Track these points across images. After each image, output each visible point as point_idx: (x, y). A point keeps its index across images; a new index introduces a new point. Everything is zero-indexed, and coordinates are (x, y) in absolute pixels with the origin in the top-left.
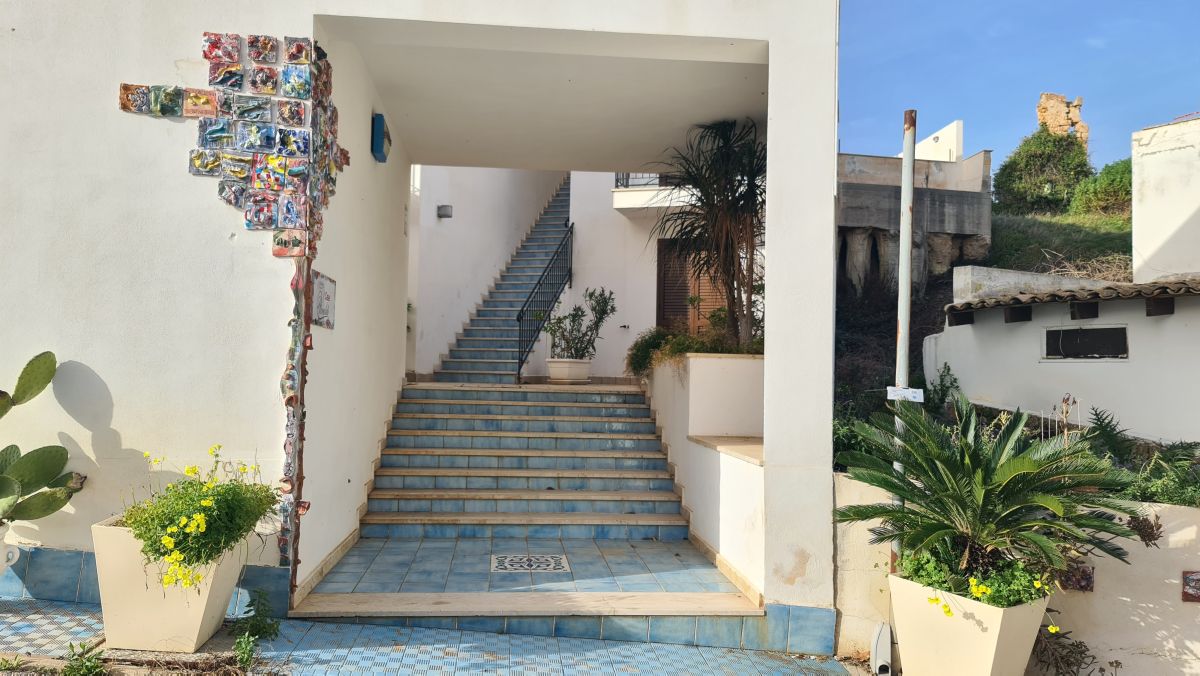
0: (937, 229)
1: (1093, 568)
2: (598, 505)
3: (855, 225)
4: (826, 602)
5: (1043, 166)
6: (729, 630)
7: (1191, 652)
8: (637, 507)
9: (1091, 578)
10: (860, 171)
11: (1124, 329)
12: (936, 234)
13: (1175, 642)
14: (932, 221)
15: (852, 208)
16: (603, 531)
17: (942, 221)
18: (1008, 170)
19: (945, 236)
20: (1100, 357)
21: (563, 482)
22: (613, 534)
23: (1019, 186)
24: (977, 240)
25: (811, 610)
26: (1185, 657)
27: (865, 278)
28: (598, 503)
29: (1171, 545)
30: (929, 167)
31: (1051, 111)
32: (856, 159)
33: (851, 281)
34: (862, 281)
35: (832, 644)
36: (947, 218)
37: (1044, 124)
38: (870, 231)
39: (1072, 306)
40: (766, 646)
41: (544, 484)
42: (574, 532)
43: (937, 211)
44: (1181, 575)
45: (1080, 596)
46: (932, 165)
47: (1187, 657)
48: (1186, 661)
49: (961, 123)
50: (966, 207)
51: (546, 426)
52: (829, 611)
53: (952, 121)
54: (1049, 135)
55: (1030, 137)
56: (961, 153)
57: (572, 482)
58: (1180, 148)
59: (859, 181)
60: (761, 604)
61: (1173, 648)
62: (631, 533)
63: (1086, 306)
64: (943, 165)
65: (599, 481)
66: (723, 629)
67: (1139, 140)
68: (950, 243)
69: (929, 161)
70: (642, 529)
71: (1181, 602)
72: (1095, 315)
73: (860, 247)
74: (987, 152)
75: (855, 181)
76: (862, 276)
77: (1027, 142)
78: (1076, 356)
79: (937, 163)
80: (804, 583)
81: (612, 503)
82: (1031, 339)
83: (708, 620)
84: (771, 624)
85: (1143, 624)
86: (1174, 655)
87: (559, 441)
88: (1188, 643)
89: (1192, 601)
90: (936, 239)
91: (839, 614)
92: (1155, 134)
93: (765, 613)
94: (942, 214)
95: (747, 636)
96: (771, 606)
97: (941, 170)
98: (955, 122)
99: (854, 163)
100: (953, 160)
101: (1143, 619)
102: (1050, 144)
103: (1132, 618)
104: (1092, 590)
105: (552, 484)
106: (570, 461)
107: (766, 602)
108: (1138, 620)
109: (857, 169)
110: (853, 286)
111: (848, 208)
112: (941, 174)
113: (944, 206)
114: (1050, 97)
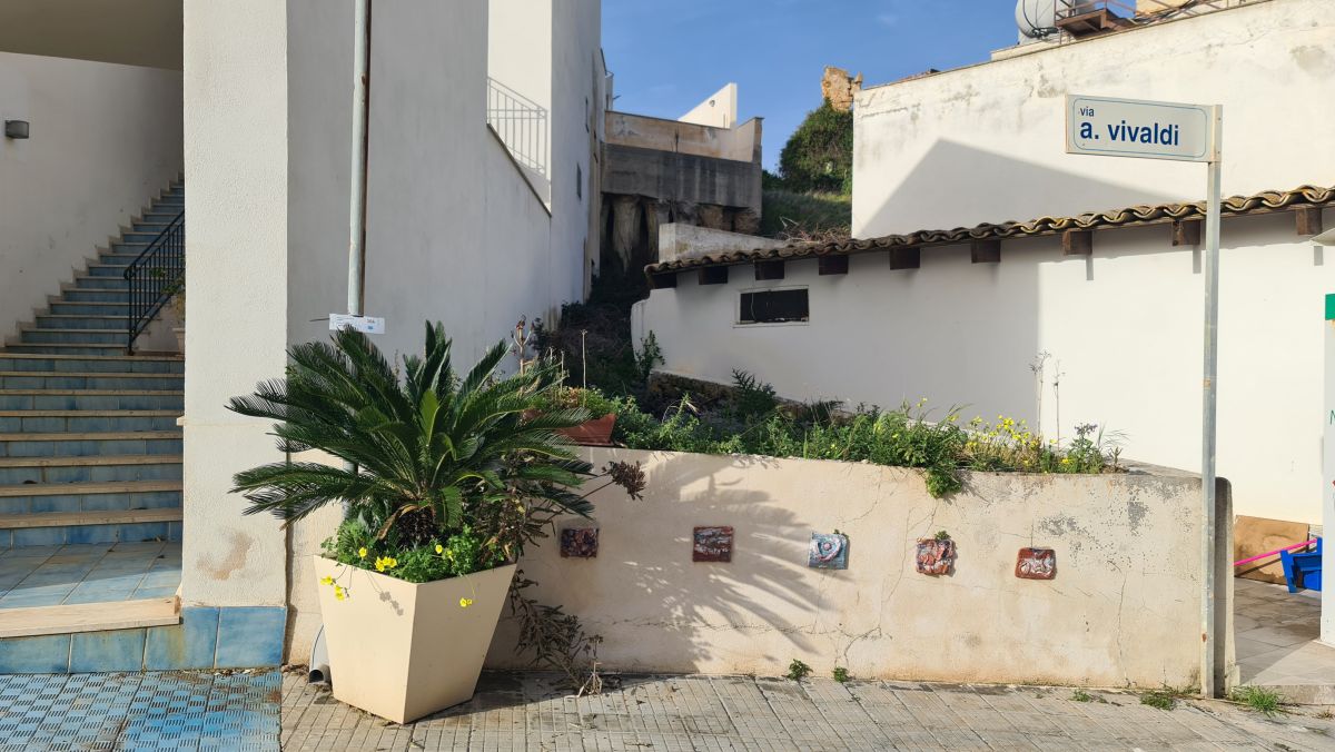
0: (707, 200)
1: (597, 530)
2: (91, 501)
3: (621, 191)
4: (276, 597)
5: (825, 144)
6: (124, 648)
7: (701, 618)
8: (151, 500)
9: (594, 541)
10: (630, 133)
11: (806, 290)
12: (706, 205)
13: (683, 608)
14: (702, 191)
15: (617, 172)
16: (80, 535)
17: (713, 192)
18: (794, 146)
19: (716, 208)
20: (786, 321)
21: (49, 473)
22: (97, 536)
23: (804, 163)
24: (748, 214)
25: (253, 609)
26: (693, 624)
27: (633, 251)
28: (90, 497)
29: (683, 499)
30: (702, 133)
31: (835, 85)
32: (625, 119)
33: (617, 254)
34: (629, 254)
35: (280, 651)
36: (717, 189)
37: (827, 99)
38: (638, 200)
39: (757, 264)
40: (182, 664)
41: (21, 476)
42: (35, 537)
43: (708, 181)
44: (691, 531)
45: (583, 563)
46: (706, 131)
47: (696, 624)
48: (694, 629)
49: (735, 86)
50: (737, 178)
51: (63, 402)
52: (276, 609)
53: (726, 84)
54: (832, 110)
55: (815, 111)
56: (735, 119)
57: (64, 472)
58: (895, 111)
59: (629, 144)
60: (177, 609)
61: (681, 615)
62: (125, 535)
63: (772, 266)
64: (717, 132)
65: (106, 470)
66: (114, 648)
67: (860, 101)
68: (721, 216)
69: (702, 126)
70: (141, 528)
71: (691, 561)
72: (781, 276)
73: (626, 217)
74: (759, 120)
75: (623, 144)
76: (628, 247)
77: (812, 117)
78: (765, 321)
79: (711, 129)
80: (243, 576)
81: (112, 497)
82: (725, 303)
83: (90, 637)
84: (189, 633)
85: (649, 590)
86: (682, 623)
87: (70, 420)
88: (697, 609)
89: (703, 560)
90: (706, 211)
91: (291, 612)
92: (874, 94)
93: (181, 620)
94: (713, 184)
95: (152, 653)
96: (191, 611)
97: (714, 136)
98: (730, 85)
99: (623, 123)
100: (728, 126)
101: (650, 584)
102: (833, 121)
103: (638, 584)
104: (594, 555)
105: (32, 476)
106: (75, 445)
107: (184, 605)
108: (645, 586)
109: (627, 130)
110: (620, 260)
111: (613, 172)
112: (715, 141)
113: (715, 176)
114: (833, 71)
